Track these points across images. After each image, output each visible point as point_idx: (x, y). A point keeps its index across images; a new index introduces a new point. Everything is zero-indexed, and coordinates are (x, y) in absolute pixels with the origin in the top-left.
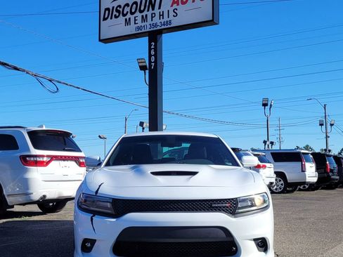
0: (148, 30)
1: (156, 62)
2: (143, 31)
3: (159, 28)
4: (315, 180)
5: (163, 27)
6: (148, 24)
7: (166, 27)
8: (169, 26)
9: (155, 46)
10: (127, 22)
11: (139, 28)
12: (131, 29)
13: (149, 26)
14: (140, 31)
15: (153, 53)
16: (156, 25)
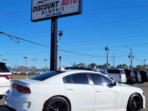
0: (51, 16)
1: (54, 30)
2: (49, 17)
3: (56, 15)
4: (125, 81)
5: (58, 15)
6: (51, 13)
7: (59, 15)
8: (60, 15)
9: (54, 23)
10: (43, 13)
11: (47, 15)
12: (44, 16)
13: (52, 15)
14: (48, 17)
15: (53, 26)
16: (55, 14)
